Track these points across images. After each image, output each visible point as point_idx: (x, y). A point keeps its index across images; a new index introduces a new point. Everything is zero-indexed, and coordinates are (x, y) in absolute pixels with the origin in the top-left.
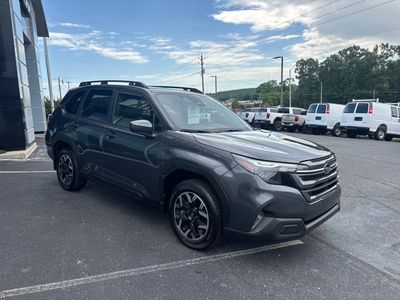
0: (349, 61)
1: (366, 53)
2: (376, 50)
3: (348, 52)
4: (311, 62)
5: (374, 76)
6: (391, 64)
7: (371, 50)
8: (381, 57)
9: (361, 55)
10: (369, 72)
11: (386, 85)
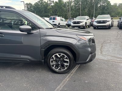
0: (41, 5)
1: (45, 2)
2: (48, 1)
3: (40, 2)
4: (30, 4)
5: (49, 10)
6: (52, 6)
7: (47, 2)
8: (49, 4)
9: (44, 3)
10: (47, 8)
11: (51, 12)
